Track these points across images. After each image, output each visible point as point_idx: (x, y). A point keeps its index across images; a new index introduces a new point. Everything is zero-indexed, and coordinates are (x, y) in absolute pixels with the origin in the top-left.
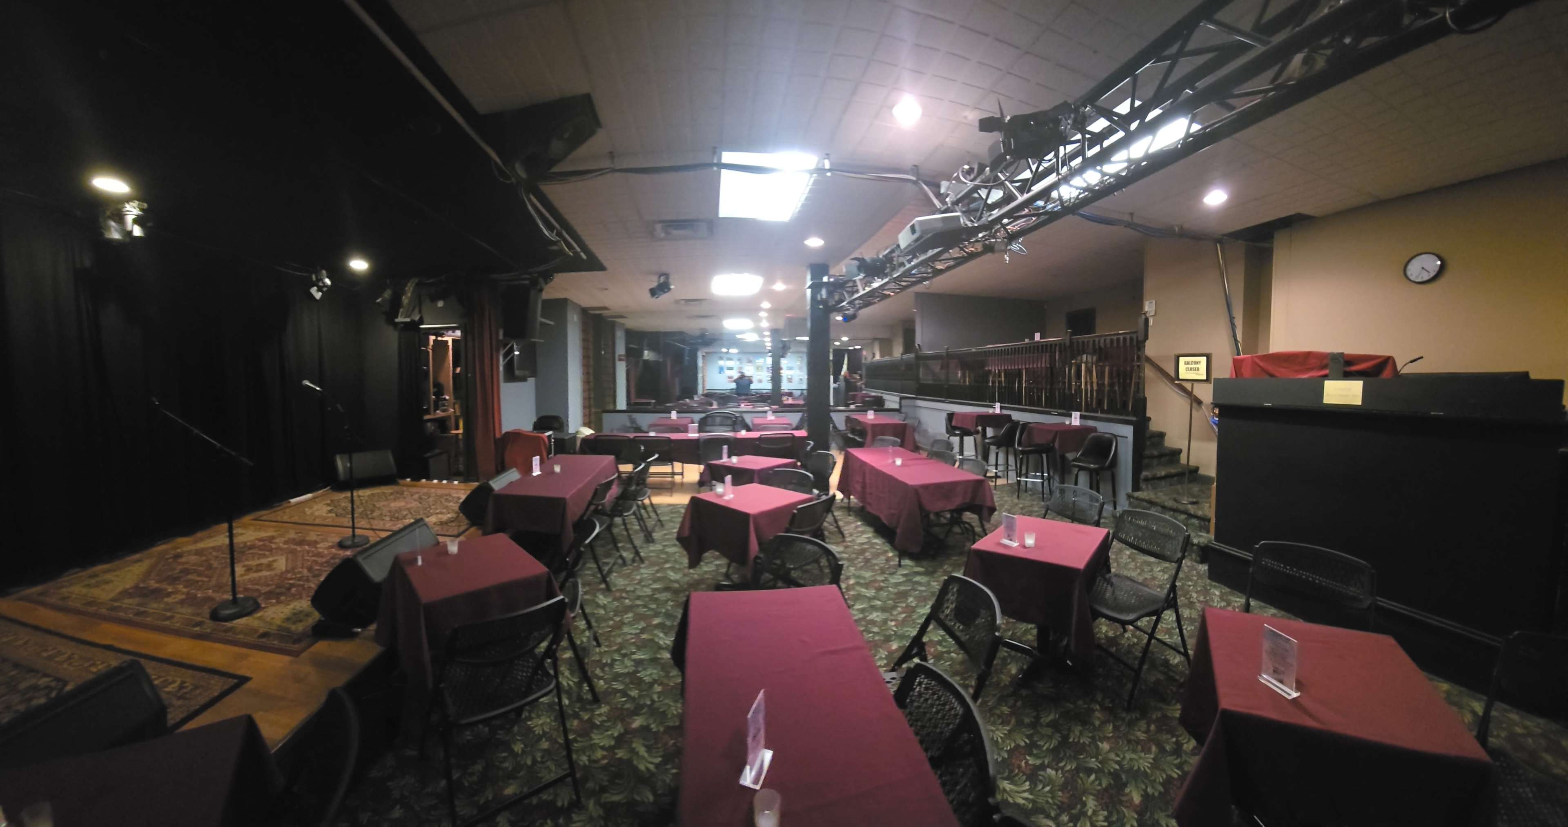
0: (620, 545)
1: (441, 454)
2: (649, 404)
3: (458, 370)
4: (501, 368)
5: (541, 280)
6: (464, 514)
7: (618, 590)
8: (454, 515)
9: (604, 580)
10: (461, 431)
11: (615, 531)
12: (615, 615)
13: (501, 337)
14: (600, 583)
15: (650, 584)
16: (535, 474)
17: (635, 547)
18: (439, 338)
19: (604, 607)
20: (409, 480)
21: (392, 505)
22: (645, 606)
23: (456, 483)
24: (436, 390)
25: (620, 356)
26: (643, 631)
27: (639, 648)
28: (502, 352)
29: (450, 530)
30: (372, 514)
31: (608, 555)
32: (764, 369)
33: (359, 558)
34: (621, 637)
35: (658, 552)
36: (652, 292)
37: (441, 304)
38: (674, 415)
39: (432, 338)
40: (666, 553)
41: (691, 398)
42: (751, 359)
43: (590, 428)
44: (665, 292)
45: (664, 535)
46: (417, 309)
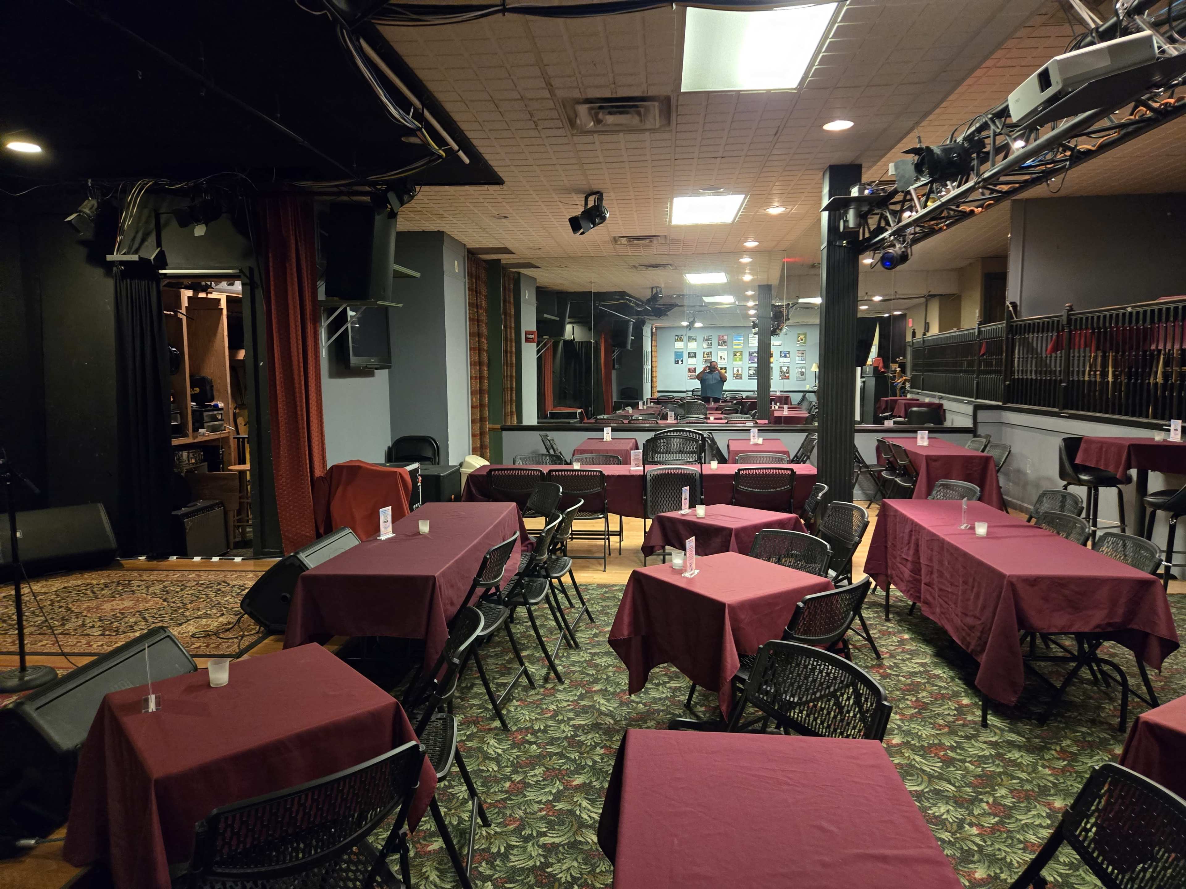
0: (524, 654)
1: (211, 508)
2: (573, 415)
3: (241, 354)
4: (324, 352)
5: (392, 196)
6: (251, 615)
7: (520, 730)
8: (233, 619)
9: (498, 715)
10: (247, 466)
11: (517, 630)
12: (513, 772)
13: (321, 296)
14: (492, 719)
15: (570, 719)
16: (383, 538)
17: (548, 657)
18: (202, 295)
19: (497, 760)
20: (143, 558)
21: (107, 606)
22: (561, 755)
23: (238, 560)
24: (197, 390)
25: (527, 333)
26: (558, 796)
27: (551, 825)
28: (324, 323)
29: (224, 646)
30: (63, 625)
31: (506, 671)
32: (746, 356)
33: (29, 709)
34: (523, 808)
35: (585, 665)
36: (575, 224)
37: (200, 231)
38: (608, 434)
39: (185, 294)
40: (596, 666)
41: (635, 406)
42: (725, 338)
43: (482, 456)
44: (595, 225)
45: (595, 635)
46: (152, 239)
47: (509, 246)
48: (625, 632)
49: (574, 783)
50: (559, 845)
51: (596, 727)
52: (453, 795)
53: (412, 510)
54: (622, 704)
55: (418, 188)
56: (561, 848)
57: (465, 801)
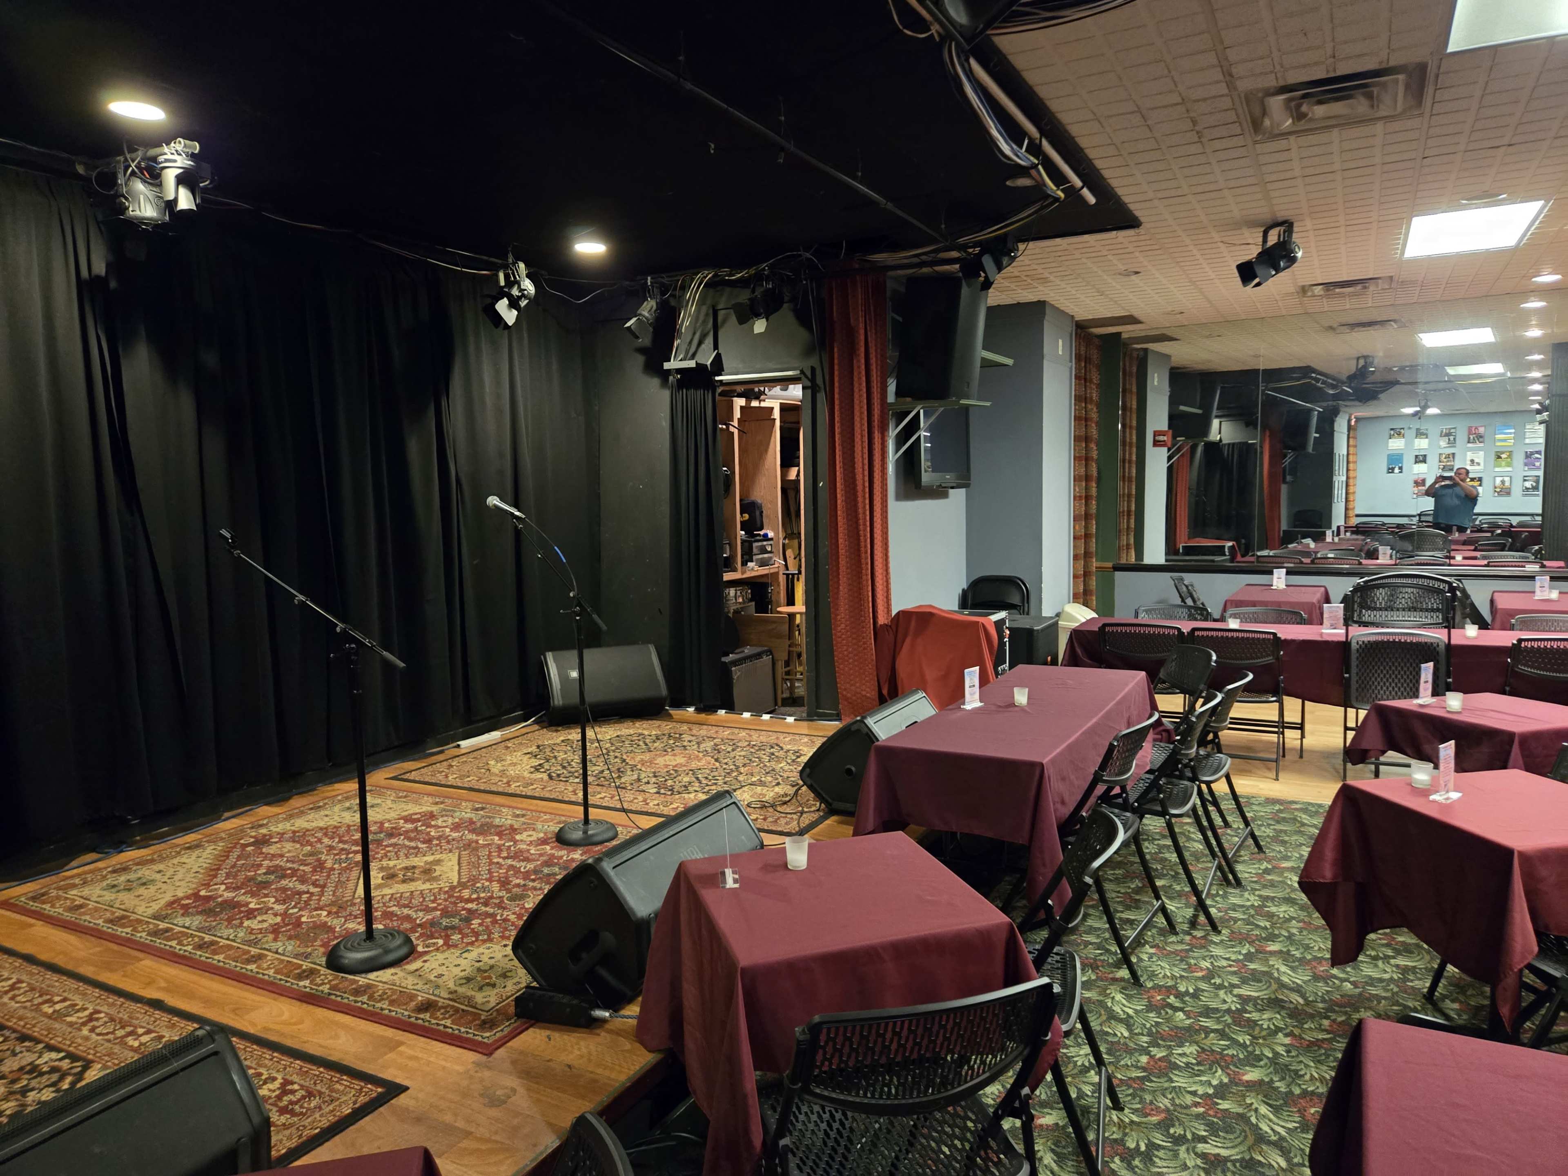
0: (1159, 883)
1: (758, 656)
2: (1220, 550)
3: (792, 474)
4: (891, 468)
5: (988, 261)
6: (811, 787)
7: (1157, 988)
8: (791, 791)
9: (1126, 960)
10: (799, 607)
11: (1149, 848)
12: (1151, 1044)
13: (891, 398)
14: (1117, 966)
15: (1235, 986)
16: (968, 707)
17: (1196, 892)
18: (755, 404)
19: (1127, 1022)
20: (691, 709)
21: (660, 761)
22: (1222, 1034)
23: (790, 720)
24: (746, 516)
25: (1156, 433)
26: (1222, 1091)
27: (1214, 1130)
28: (892, 433)
29: (783, 821)
30: (619, 777)
31: (1134, 904)
32: (1519, 459)
33: (607, 866)
34: (1170, 1096)
35: (1252, 912)
36: (1247, 272)
37: (760, 326)
38: (1279, 579)
39: (739, 402)
40: (1270, 916)
41: (1319, 537)
42: (1481, 430)
43: (1086, 604)
44: (1278, 270)
45: (1267, 871)
46: (709, 341)
47: (1136, 313)
48: (1327, 874)
49: (1246, 1078)
50: (1226, 1159)
51: (1275, 1004)
52: (1068, 1057)
53: (997, 674)
54: (1316, 978)
55: (1021, 246)
56: (1229, 1164)
57: (1085, 1070)
